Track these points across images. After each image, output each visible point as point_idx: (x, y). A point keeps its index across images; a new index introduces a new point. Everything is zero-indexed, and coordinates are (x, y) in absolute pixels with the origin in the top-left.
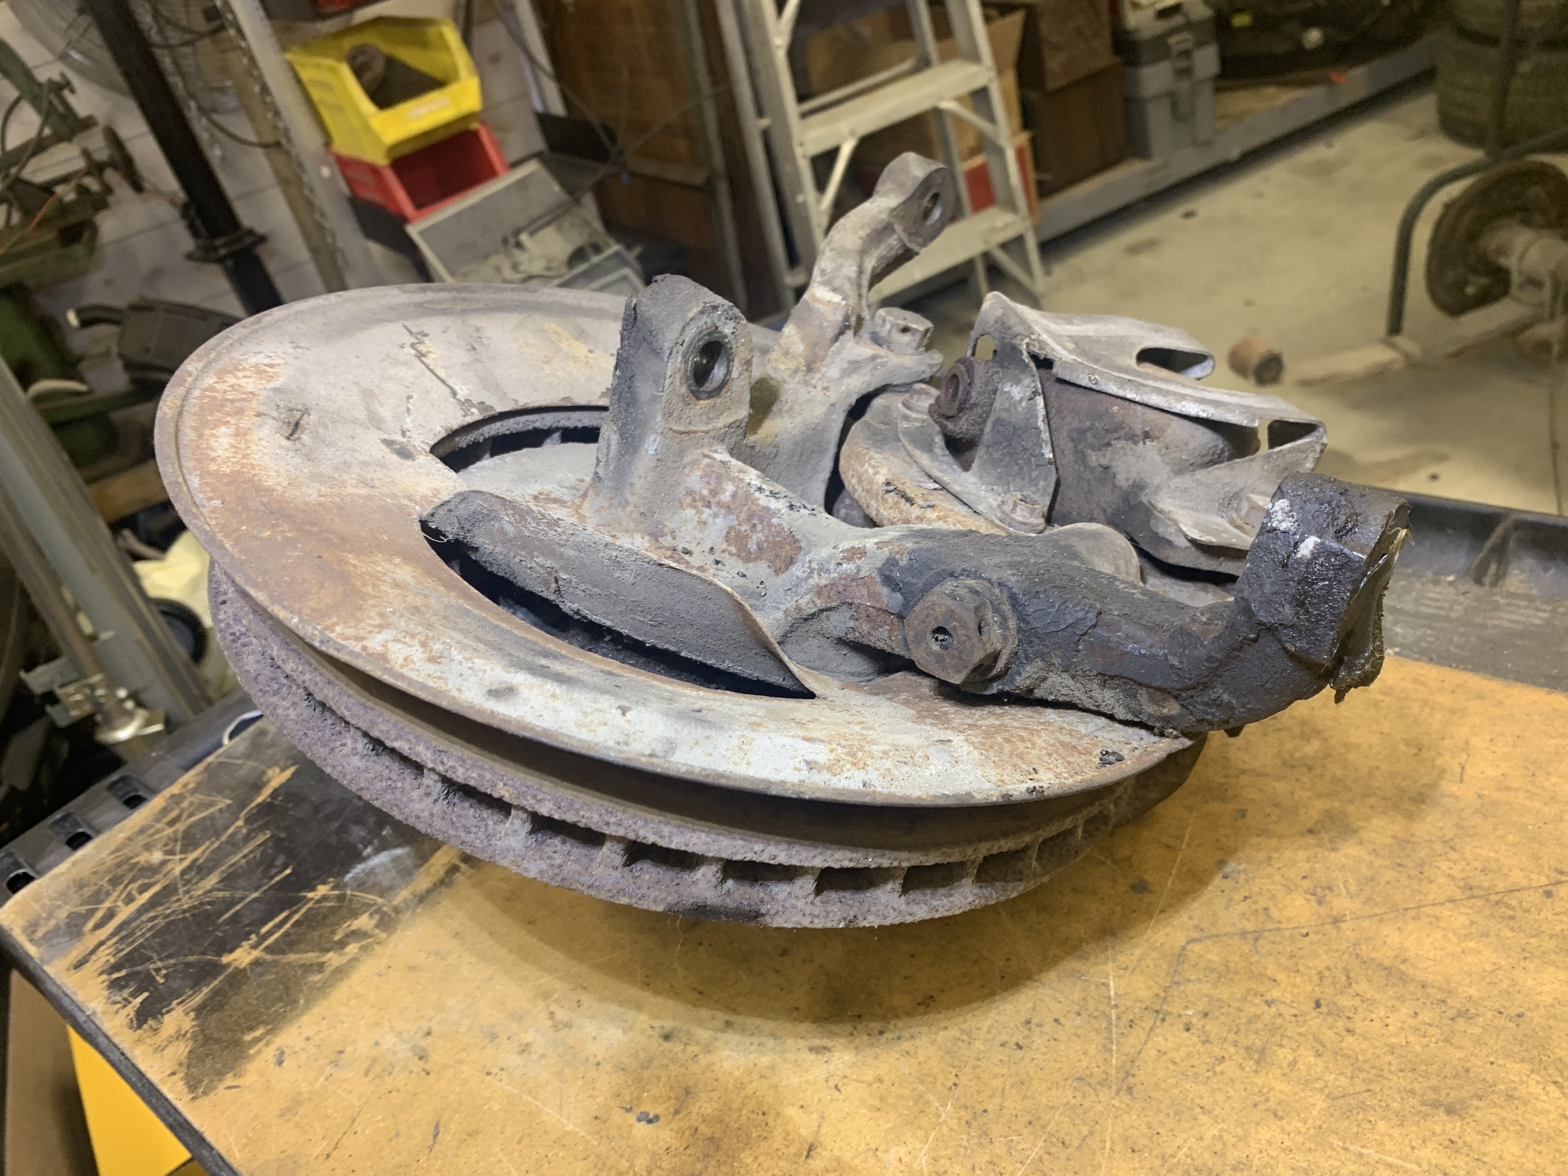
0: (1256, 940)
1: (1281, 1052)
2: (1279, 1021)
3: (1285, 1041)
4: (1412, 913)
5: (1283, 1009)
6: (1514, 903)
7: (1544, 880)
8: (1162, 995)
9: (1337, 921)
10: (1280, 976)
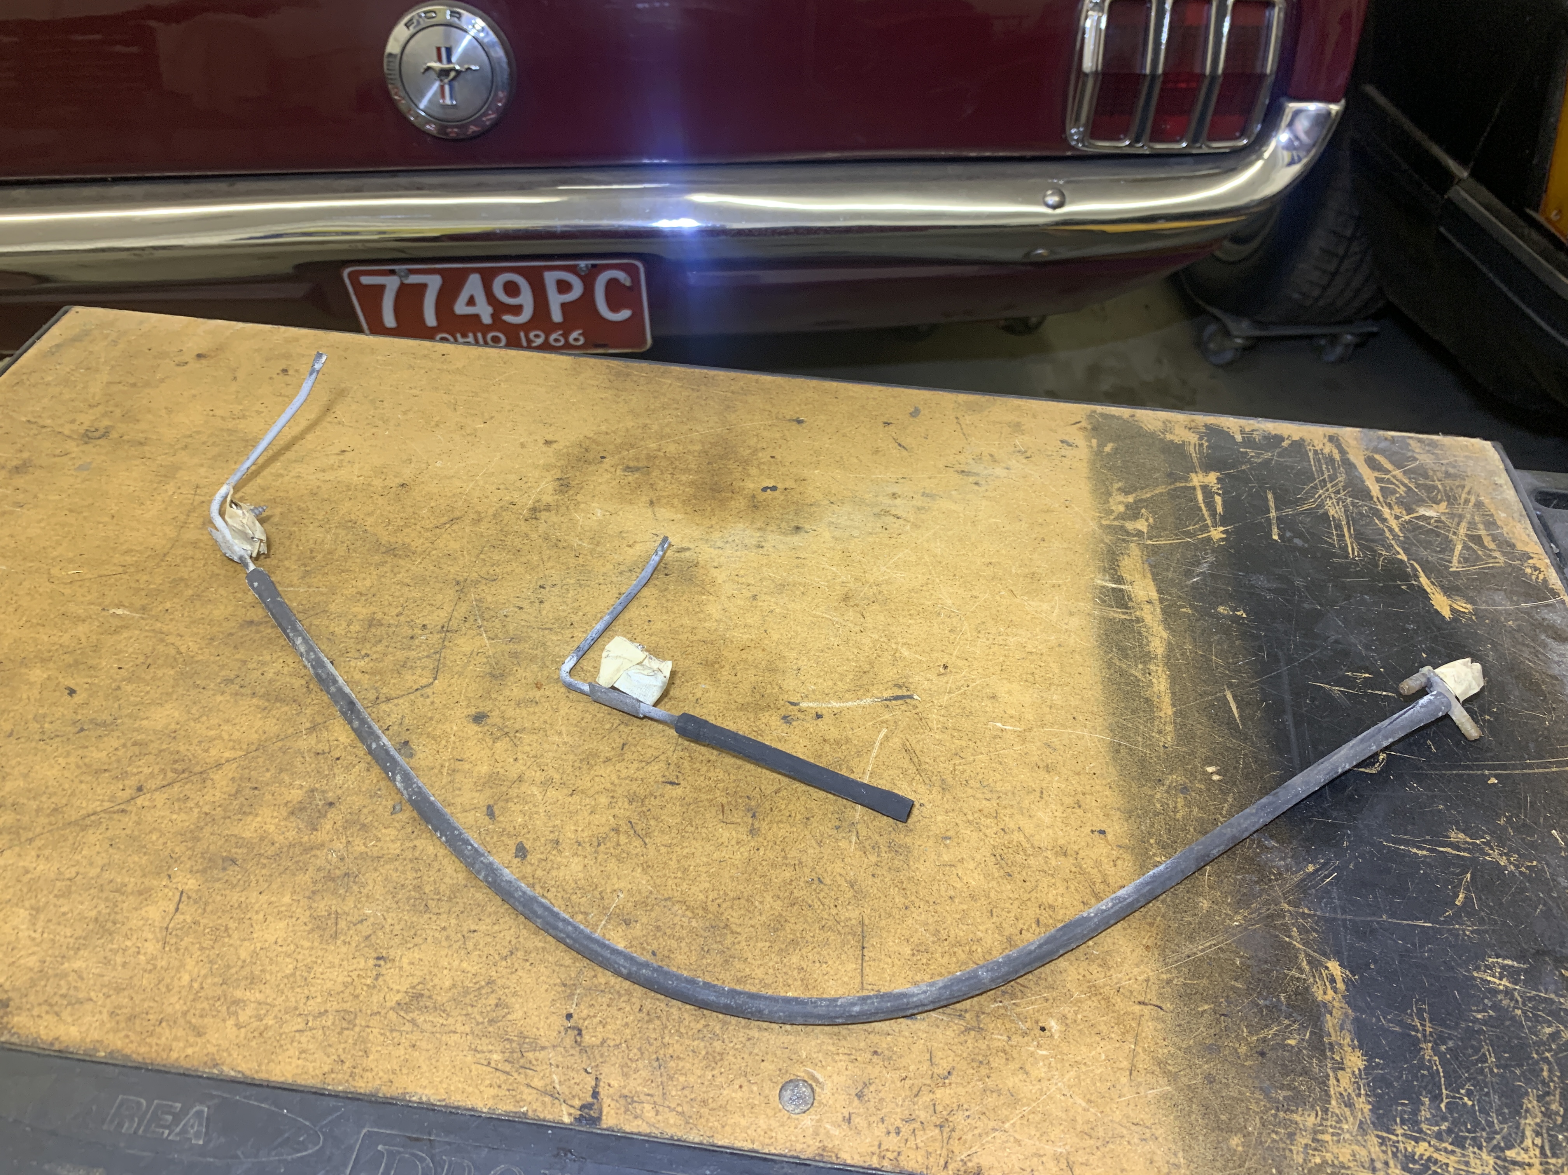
0: (377, 698)
1: (358, 628)
2: (359, 647)
3: (355, 635)
4: (253, 747)
5: (357, 655)
6: (170, 775)
7: (139, 801)
8: (446, 643)
9: (313, 729)
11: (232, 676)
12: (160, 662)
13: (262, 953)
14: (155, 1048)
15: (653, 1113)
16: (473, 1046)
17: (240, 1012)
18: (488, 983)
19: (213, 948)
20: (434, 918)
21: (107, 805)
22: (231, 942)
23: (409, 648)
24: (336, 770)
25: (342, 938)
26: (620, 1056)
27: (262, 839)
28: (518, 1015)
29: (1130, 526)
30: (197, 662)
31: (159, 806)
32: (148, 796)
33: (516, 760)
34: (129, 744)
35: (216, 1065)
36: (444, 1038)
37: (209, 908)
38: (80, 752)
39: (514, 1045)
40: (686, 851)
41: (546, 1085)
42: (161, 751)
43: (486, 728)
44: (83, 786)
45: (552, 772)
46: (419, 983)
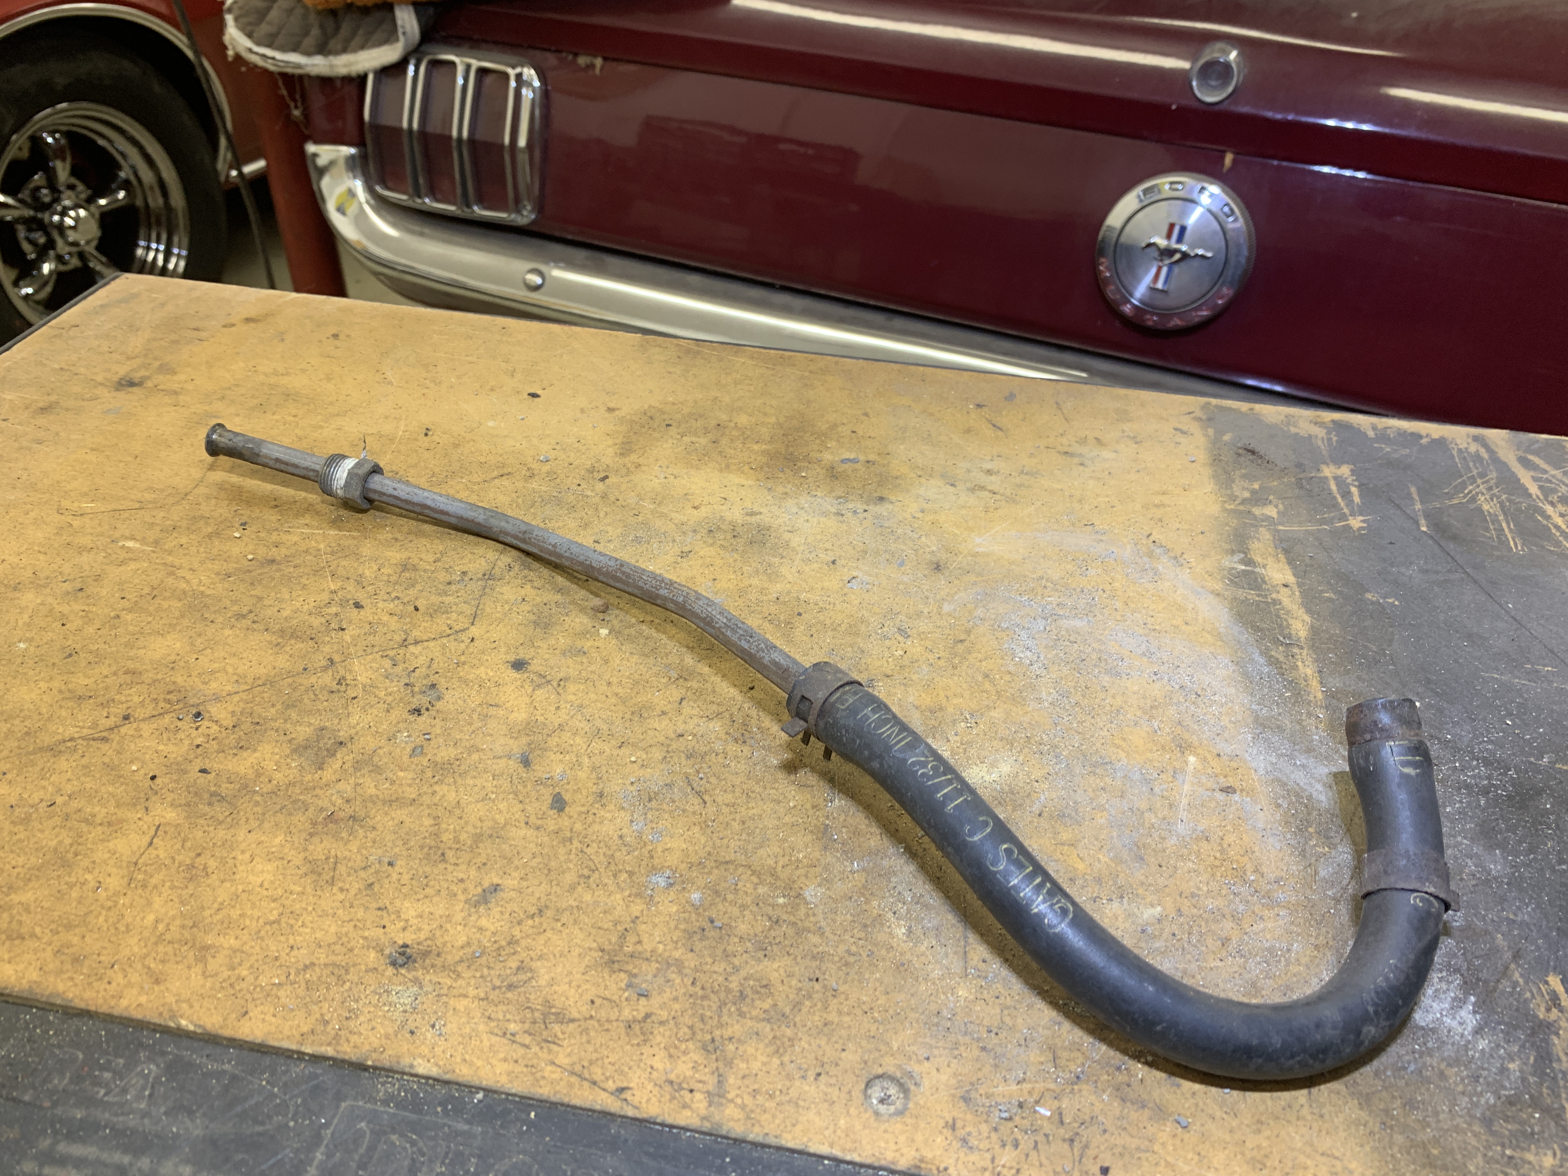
0: (405, 640)
1: (390, 571)
2: (390, 589)
3: (386, 578)
4: (260, 682)
5: (386, 597)
6: (162, 704)
7: (123, 730)
8: (487, 590)
10: (385, 618)
11: (245, 611)
12: (167, 594)
13: (244, 896)
14: (102, 993)
15: (705, 1104)
16: (487, 1014)
17: (209, 958)
18: (509, 943)
19: (187, 887)
20: (451, 868)
21: (85, 732)
22: (209, 881)
23: (445, 594)
24: (350, 709)
25: (340, 884)
26: (668, 1033)
27: (258, 775)
28: (542, 982)
29: (1257, 511)
30: (209, 596)
31: (146, 734)
32: (135, 725)
33: (558, 708)
34: (120, 673)
35: (173, 1017)
36: (451, 1002)
37: (188, 844)
38: (65, 678)
39: (537, 1014)
40: (751, 812)
41: (573, 1064)
42: (154, 681)
43: (526, 675)
44: (64, 713)
45: (599, 723)
46: (426, 939)
